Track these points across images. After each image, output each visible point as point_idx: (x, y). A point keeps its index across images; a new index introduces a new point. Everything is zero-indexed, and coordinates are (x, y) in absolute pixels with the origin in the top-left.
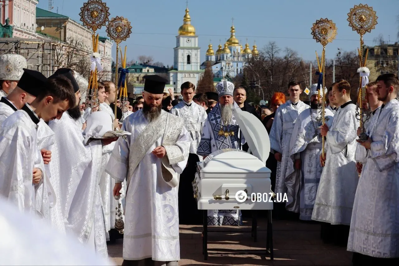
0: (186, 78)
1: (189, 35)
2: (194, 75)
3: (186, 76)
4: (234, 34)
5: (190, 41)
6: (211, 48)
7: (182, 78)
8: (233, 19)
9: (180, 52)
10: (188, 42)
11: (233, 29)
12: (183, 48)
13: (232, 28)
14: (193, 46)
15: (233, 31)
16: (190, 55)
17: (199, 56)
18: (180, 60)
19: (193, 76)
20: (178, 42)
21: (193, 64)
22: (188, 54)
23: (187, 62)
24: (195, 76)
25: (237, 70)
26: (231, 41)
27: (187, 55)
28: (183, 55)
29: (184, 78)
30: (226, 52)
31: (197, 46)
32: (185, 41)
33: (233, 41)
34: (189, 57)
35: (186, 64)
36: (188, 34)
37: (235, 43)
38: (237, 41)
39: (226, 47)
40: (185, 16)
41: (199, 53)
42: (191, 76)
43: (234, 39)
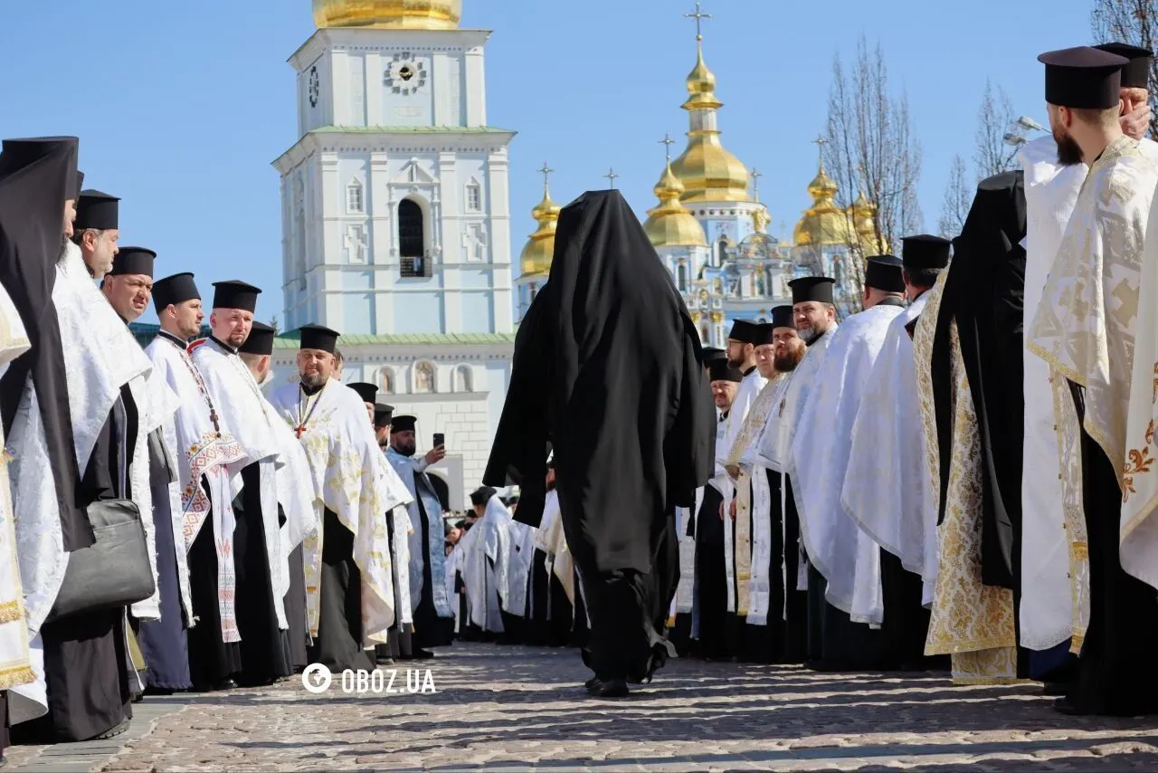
1: (411, 23)
2: (466, 372)
3: (400, 386)
4: (712, 119)
5: (414, 81)
8: (697, 16)
9: (337, 176)
10: (404, 84)
11: (705, 87)
12: (361, 145)
13: (694, 75)
14: (447, 118)
15: (708, 97)
16: (423, 197)
17: (501, 207)
18: (337, 243)
19: (459, 385)
20: (315, 95)
21: (453, 279)
22: (404, 194)
23: (396, 259)
24: (476, 387)
26: (699, 168)
27: (398, 197)
28: (360, 197)
30: (676, 233)
31: (478, 117)
32: (375, 78)
33: (712, 170)
34: (411, 217)
35: (389, 278)
36: (399, 18)
37: (724, 183)
38: (737, 171)
39: (675, 203)
41: (500, 182)
42: (442, 386)
43: (717, 155)
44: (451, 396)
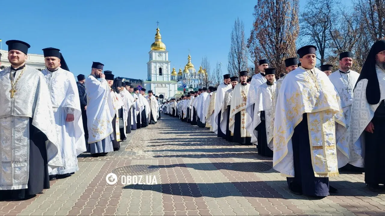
0: (159, 87)
1: (161, 50)
3: (159, 86)
4: (190, 60)
5: (161, 56)
6: (174, 71)
7: (155, 87)
8: (189, 50)
9: (153, 65)
11: (190, 57)
12: (156, 62)
14: (164, 60)
15: (190, 58)
16: (162, 67)
17: (169, 68)
18: (153, 72)
19: (165, 86)
20: (151, 57)
21: (164, 76)
22: (160, 67)
23: (159, 73)
25: (195, 85)
26: (189, 65)
27: (159, 67)
28: (155, 67)
29: (156, 87)
30: (186, 72)
31: (167, 60)
32: (157, 55)
34: (160, 69)
35: (158, 75)
36: (159, 50)
37: (191, 67)
39: (186, 69)
40: (157, 34)
41: (169, 66)
42: (163, 86)
43: (191, 64)
44: (164, 87)
